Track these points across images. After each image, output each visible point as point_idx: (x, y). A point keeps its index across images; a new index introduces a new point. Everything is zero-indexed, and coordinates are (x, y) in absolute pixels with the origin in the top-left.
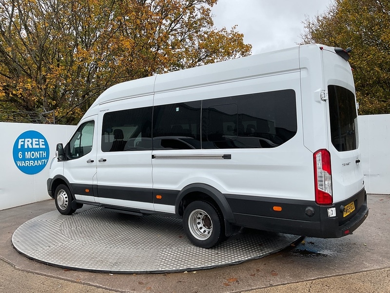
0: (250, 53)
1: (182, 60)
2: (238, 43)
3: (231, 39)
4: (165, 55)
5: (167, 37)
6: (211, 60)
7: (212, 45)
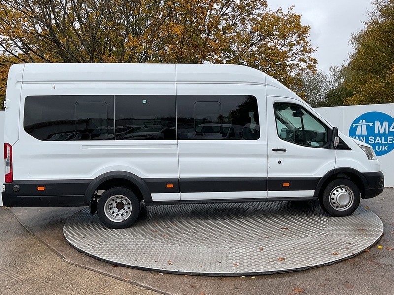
0: (308, 35)
1: (233, 46)
2: (294, 25)
3: (287, 21)
4: (215, 41)
5: (217, 22)
6: (265, 44)
7: (267, 27)
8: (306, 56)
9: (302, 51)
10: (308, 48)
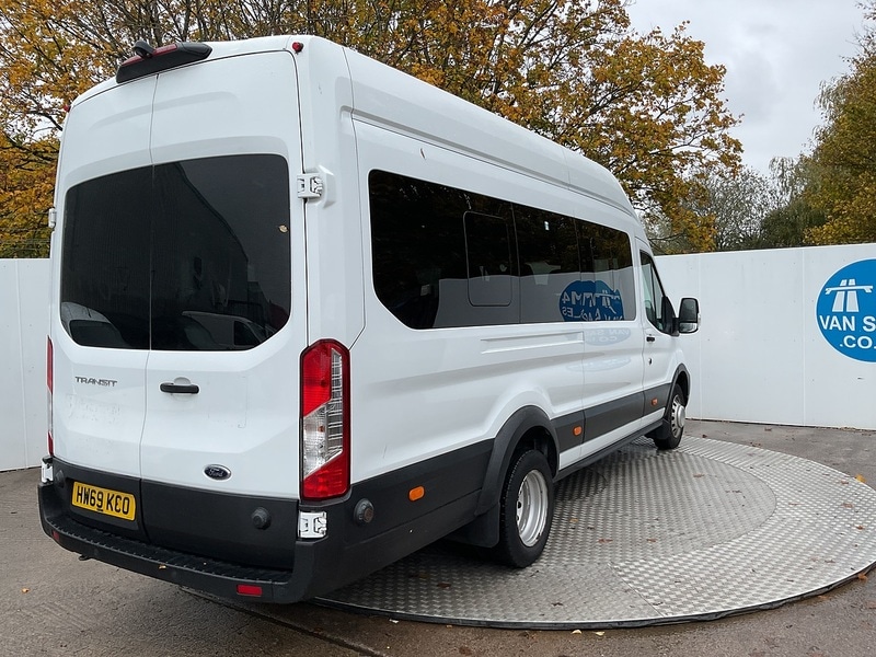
0: (721, 87)
1: (552, 113)
2: (690, 65)
3: (672, 56)
4: (512, 103)
5: (517, 60)
6: (623, 108)
7: (627, 71)
8: (716, 134)
9: (707, 123)
10: (721, 117)
